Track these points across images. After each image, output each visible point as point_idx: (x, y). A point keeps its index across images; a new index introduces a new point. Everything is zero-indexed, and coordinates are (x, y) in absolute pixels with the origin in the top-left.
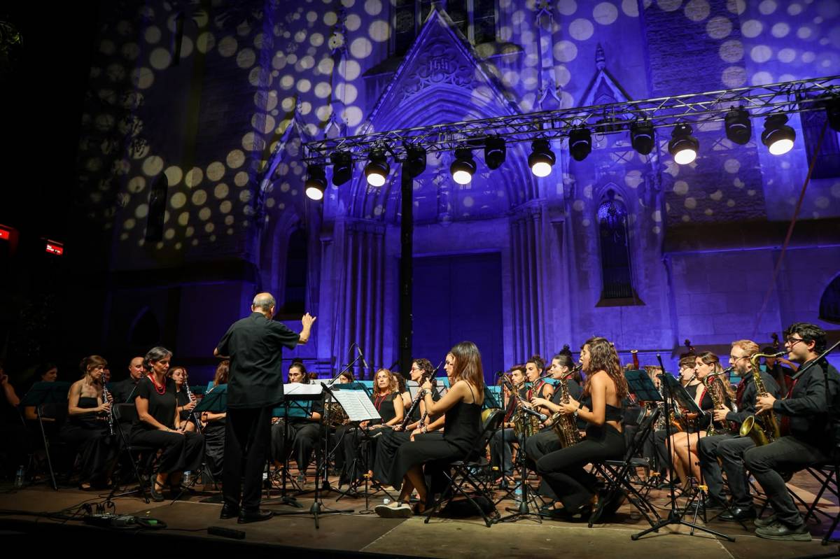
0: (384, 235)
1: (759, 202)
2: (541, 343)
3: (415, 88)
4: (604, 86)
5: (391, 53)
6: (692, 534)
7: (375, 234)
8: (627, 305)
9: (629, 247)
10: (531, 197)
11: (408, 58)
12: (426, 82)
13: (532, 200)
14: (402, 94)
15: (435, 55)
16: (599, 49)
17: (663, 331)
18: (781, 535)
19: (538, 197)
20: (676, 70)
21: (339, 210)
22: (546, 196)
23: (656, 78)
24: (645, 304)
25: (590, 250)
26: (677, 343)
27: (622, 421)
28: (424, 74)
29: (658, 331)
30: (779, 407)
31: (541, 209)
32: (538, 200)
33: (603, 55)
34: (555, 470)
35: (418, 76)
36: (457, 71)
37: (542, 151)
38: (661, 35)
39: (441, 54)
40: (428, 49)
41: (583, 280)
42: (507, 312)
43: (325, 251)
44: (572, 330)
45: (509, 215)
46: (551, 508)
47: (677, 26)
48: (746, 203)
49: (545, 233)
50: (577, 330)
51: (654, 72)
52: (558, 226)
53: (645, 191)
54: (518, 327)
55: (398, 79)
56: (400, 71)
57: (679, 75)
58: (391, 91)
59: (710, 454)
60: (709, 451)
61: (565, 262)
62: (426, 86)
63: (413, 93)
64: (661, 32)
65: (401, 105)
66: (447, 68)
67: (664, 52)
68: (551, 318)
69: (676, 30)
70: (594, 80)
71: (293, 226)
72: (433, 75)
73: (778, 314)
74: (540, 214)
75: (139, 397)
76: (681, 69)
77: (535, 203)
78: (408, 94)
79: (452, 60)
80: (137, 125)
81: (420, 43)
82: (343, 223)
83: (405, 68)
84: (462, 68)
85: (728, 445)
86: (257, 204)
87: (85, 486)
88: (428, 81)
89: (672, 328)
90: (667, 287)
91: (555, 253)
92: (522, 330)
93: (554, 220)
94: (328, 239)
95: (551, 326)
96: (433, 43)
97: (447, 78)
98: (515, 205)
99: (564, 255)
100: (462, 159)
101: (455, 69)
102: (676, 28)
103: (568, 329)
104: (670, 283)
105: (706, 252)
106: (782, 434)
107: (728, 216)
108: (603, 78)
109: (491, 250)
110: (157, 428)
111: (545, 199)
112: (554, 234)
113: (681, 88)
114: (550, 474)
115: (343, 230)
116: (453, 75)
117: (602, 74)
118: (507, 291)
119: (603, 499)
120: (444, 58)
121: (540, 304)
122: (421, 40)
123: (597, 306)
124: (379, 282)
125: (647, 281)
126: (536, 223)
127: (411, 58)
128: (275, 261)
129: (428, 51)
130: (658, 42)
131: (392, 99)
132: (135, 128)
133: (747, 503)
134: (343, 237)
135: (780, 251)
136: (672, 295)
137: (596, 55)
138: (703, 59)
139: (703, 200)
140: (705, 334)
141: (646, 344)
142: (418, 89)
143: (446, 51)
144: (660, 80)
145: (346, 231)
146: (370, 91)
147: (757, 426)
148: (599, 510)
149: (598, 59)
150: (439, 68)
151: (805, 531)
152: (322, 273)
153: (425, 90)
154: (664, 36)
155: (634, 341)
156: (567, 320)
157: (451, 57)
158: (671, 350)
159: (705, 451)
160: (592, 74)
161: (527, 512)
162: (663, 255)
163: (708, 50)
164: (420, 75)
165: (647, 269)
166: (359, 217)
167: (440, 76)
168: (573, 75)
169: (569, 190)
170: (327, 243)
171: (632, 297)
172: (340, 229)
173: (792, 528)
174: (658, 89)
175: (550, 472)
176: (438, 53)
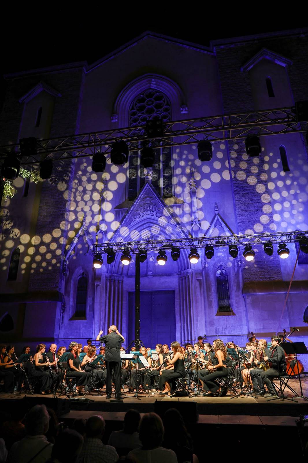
0: (122, 281)
1: (279, 273)
2: (193, 332)
3: (138, 217)
4: (218, 222)
5: (126, 199)
6: (247, 397)
7: (118, 281)
8: (228, 315)
9: (229, 289)
10: (188, 268)
11: (135, 203)
12: (143, 214)
13: (189, 269)
14: (132, 219)
15: (147, 203)
16: (216, 205)
17: (243, 326)
18: (270, 396)
19: (191, 268)
20: (246, 217)
21: (103, 270)
22: (194, 268)
23: (239, 220)
24: (236, 315)
25: (213, 291)
26: (249, 332)
27: (227, 365)
28: (142, 210)
29: (241, 326)
30: (269, 360)
31: (192, 273)
32: (191, 269)
33: (217, 208)
34: (209, 381)
35: (139, 212)
36: (157, 211)
37: (194, 253)
38: (240, 202)
39: (149, 203)
40: (144, 199)
41: (210, 305)
42: (177, 318)
43: (97, 288)
44: (206, 326)
45: (178, 274)
46: (207, 393)
47: (247, 199)
48: (275, 274)
49: (194, 284)
50: (208, 326)
51: (238, 218)
52: (199, 281)
53: (235, 266)
54: (182, 324)
55: (131, 212)
56: (131, 209)
57: (248, 219)
58: (128, 218)
59: (253, 375)
60: (253, 374)
61: (202, 296)
62: (143, 216)
63: (137, 219)
64: (241, 201)
65: (132, 224)
66: (152, 209)
67: (242, 209)
68: (197, 321)
69: (246, 201)
70: (214, 218)
71: (80, 275)
72: (146, 212)
73: (288, 320)
74: (192, 275)
75: (70, 360)
76: (248, 217)
77: (190, 271)
78: (135, 219)
79: (154, 205)
80: (5, 224)
81: (140, 197)
82: (105, 276)
83: (134, 208)
84: (158, 210)
85: (257, 372)
86: (64, 265)
87: (43, 393)
88: (144, 214)
89: (247, 325)
90: (245, 308)
91: (198, 293)
92: (184, 326)
93: (198, 279)
94: (98, 283)
95: (197, 324)
96: (146, 198)
97: (152, 213)
98: (181, 270)
99: (202, 293)
100: (162, 255)
101: (156, 210)
102: (246, 200)
103: (204, 326)
104: (245, 306)
105: (260, 294)
106: (271, 368)
107: (268, 279)
108: (217, 218)
109: (170, 289)
110: (76, 370)
111: (194, 269)
112: (198, 285)
113: (249, 225)
114: (207, 382)
115: (105, 279)
116: (155, 212)
117: (217, 216)
118: (177, 308)
119: (222, 389)
120: (151, 205)
121: (192, 314)
122: (141, 196)
123: (216, 316)
124: (120, 303)
125: (236, 305)
126: (190, 279)
127: (136, 204)
128: (72, 292)
129: (144, 201)
130: (239, 205)
131: (128, 221)
132: (4, 225)
133: (263, 389)
134: (105, 282)
135: (287, 293)
136: (246, 311)
137: (215, 208)
138: (257, 214)
139: (258, 272)
140: (260, 328)
141: (236, 332)
142: (139, 217)
143: (152, 201)
144: (240, 221)
145: (106, 279)
146: (118, 216)
147: (264, 365)
148: (221, 392)
149: (215, 210)
150: (149, 208)
151: (276, 395)
152: (95, 298)
153: (143, 218)
154: (242, 203)
155: (232, 331)
156: (203, 322)
157: (154, 204)
158: (246, 335)
159: (252, 374)
160: (213, 215)
161: (200, 395)
162: (242, 294)
163: (258, 210)
164: (140, 211)
165: (236, 300)
166: (112, 273)
167: (149, 212)
168: (205, 215)
169: (204, 265)
170: (98, 285)
171: (230, 311)
172: (103, 279)
173: (273, 394)
174: (240, 225)
175: (207, 381)
176: (149, 202)
